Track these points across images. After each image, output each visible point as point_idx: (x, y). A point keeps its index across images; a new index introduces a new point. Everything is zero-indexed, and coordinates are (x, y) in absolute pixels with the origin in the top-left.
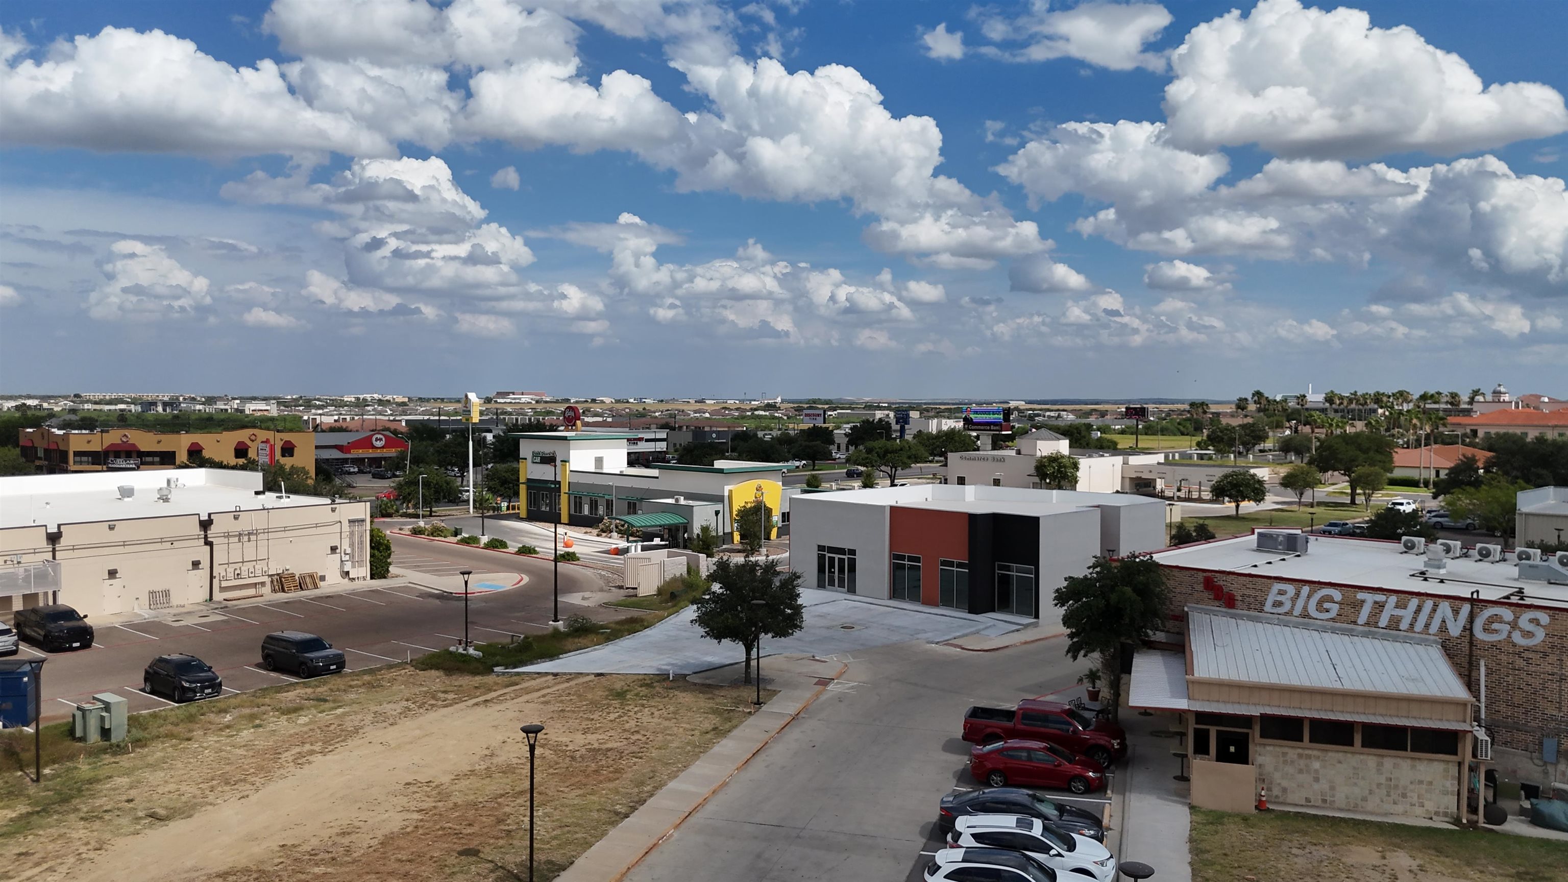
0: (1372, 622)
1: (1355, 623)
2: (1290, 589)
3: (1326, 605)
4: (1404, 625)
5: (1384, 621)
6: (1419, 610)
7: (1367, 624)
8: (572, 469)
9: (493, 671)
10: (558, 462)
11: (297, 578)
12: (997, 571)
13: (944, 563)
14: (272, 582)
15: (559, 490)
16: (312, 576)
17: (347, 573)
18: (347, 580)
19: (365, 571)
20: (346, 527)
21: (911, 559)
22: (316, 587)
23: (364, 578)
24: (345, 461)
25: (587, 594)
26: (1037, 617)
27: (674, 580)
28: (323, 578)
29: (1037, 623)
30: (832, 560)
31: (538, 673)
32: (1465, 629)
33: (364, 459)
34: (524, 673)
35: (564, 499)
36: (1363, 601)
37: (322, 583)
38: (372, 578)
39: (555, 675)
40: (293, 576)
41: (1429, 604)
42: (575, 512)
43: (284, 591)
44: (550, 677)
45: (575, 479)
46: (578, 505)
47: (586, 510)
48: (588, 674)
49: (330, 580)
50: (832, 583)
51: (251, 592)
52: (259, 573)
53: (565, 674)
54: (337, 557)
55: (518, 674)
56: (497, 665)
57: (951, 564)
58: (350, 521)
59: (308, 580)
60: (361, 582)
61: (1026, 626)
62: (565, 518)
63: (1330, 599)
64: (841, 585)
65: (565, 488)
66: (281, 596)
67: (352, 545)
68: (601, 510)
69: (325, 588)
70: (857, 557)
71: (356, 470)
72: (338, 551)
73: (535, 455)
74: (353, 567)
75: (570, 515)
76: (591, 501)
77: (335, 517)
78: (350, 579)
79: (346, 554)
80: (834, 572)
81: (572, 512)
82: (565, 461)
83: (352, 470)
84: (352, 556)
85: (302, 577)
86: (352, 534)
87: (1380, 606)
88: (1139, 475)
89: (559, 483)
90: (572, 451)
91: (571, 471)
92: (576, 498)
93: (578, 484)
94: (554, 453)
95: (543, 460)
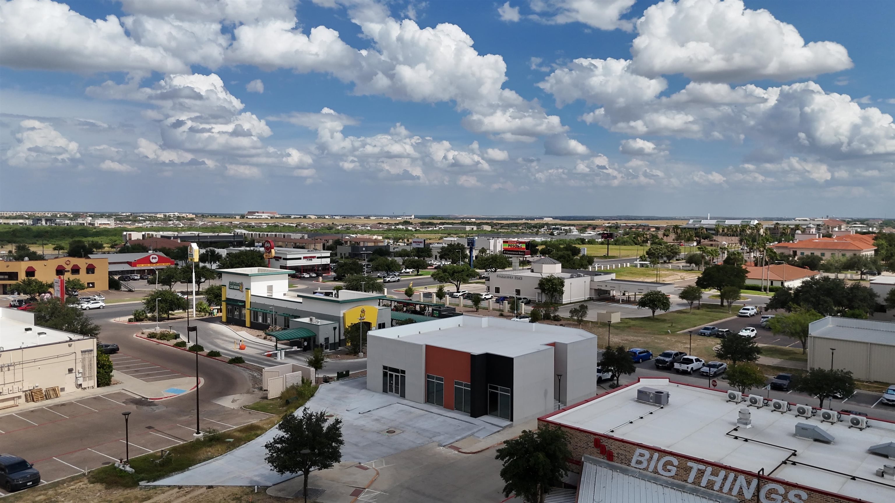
0: (697, 482)
1: (686, 481)
2: (647, 453)
3: (669, 467)
4: (717, 487)
5: (704, 483)
6: (725, 478)
7: (694, 483)
8: (252, 294)
9: (139, 485)
10: (244, 290)
11: (43, 391)
12: (489, 389)
13: (457, 383)
14: (26, 395)
15: (244, 306)
16: (54, 390)
17: (81, 385)
18: (80, 389)
19: (93, 382)
20: (79, 356)
21: (437, 379)
22: (57, 396)
23: (93, 387)
24: (132, 272)
25: (236, 397)
26: (512, 420)
27: (293, 387)
28: (63, 389)
29: (512, 424)
30: (391, 375)
31: (169, 486)
32: (754, 495)
33: (144, 270)
34: (159, 486)
35: (247, 312)
36: (691, 468)
37: (61, 393)
38: (98, 386)
39: (180, 487)
40: (40, 390)
41: (732, 475)
42: (254, 321)
43: (33, 401)
44: (176, 490)
45: (254, 300)
46: (256, 317)
47: (260, 320)
48: (202, 487)
49: (68, 390)
50: (391, 391)
51: (11, 403)
52: (16, 390)
53: (187, 487)
54: (73, 375)
55: (155, 487)
56: (142, 480)
57: (461, 384)
58: (82, 352)
59: (51, 392)
60: (91, 390)
61: (504, 428)
62: (248, 324)
63: (670, 463)
64: (397, 392)
65: (248, 306)
66: (32, 405)
67: (84, 367)
68: (269, 320)
69: (63, 398)
70: (406, 375)
71: (139, 277)
72: (73, 371)
73: (231, 284)
74: (84, 380)
75: (251, 322)
76: (263, 313)
77: (71, 350)
78: (82, 388)
79: (79, 373)
80: (392, 384)
81: (252, 320)
82: (248, 289)
83: (136, 278)
84: (83, 374)
85: (47, 391)
86: (84, 360)
87: (701, 473)
88: (600, 288)
89: (244, 302)
90: (252, 283)
91: (252, 295)
92: (254, 312)
93: (256, 303)
94: (242, 284)
95: (235, 287)
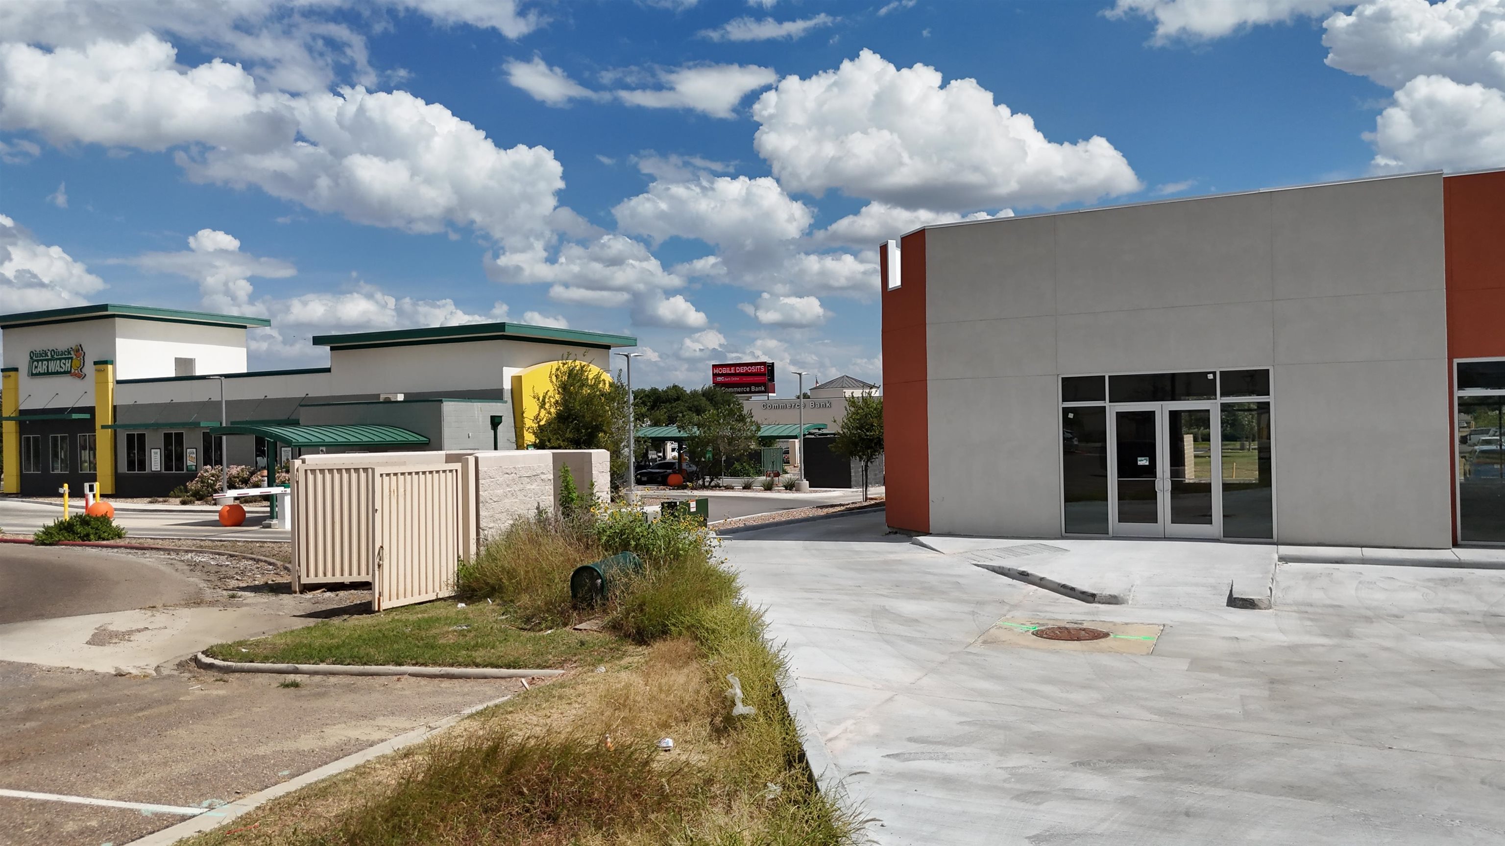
8: (120, 377)
10: (89, 369)
15: (89, 425)
25: (118, 619)
35: (103, 439)
42: (131, 465)
45: (128, 397)
46: (137, 456)
47: (155, 461)
50: (1139, 510)
62: (104, 478)
64: (1192, 512)
65: (104, 420)
68: (191, 458)
70: (1276, 395)
73: (36, 357)
75: (117, 474)
76: (167, 436)
80: (1151, 470)
81: (123, 468)
82: (106, 363)
89: (91, 410)
90: (117, 339)
91: (119, 382)
92: (130, 438)
93: (135, 408)
94: (79, 350)
95: (53, 366)
